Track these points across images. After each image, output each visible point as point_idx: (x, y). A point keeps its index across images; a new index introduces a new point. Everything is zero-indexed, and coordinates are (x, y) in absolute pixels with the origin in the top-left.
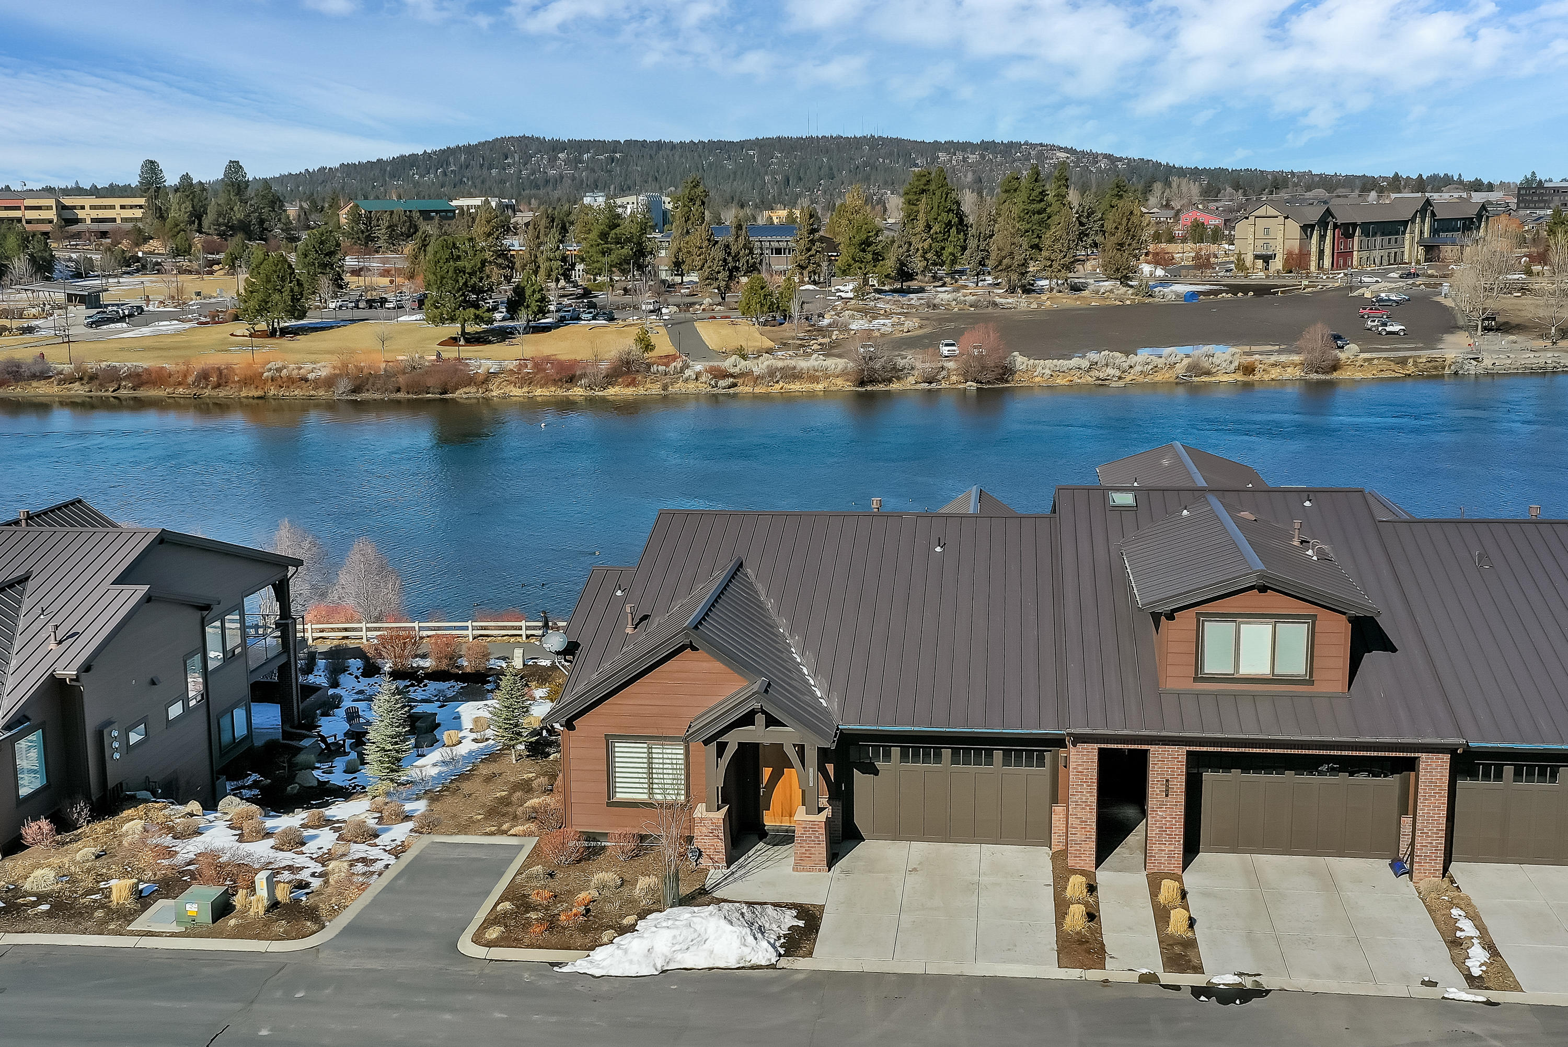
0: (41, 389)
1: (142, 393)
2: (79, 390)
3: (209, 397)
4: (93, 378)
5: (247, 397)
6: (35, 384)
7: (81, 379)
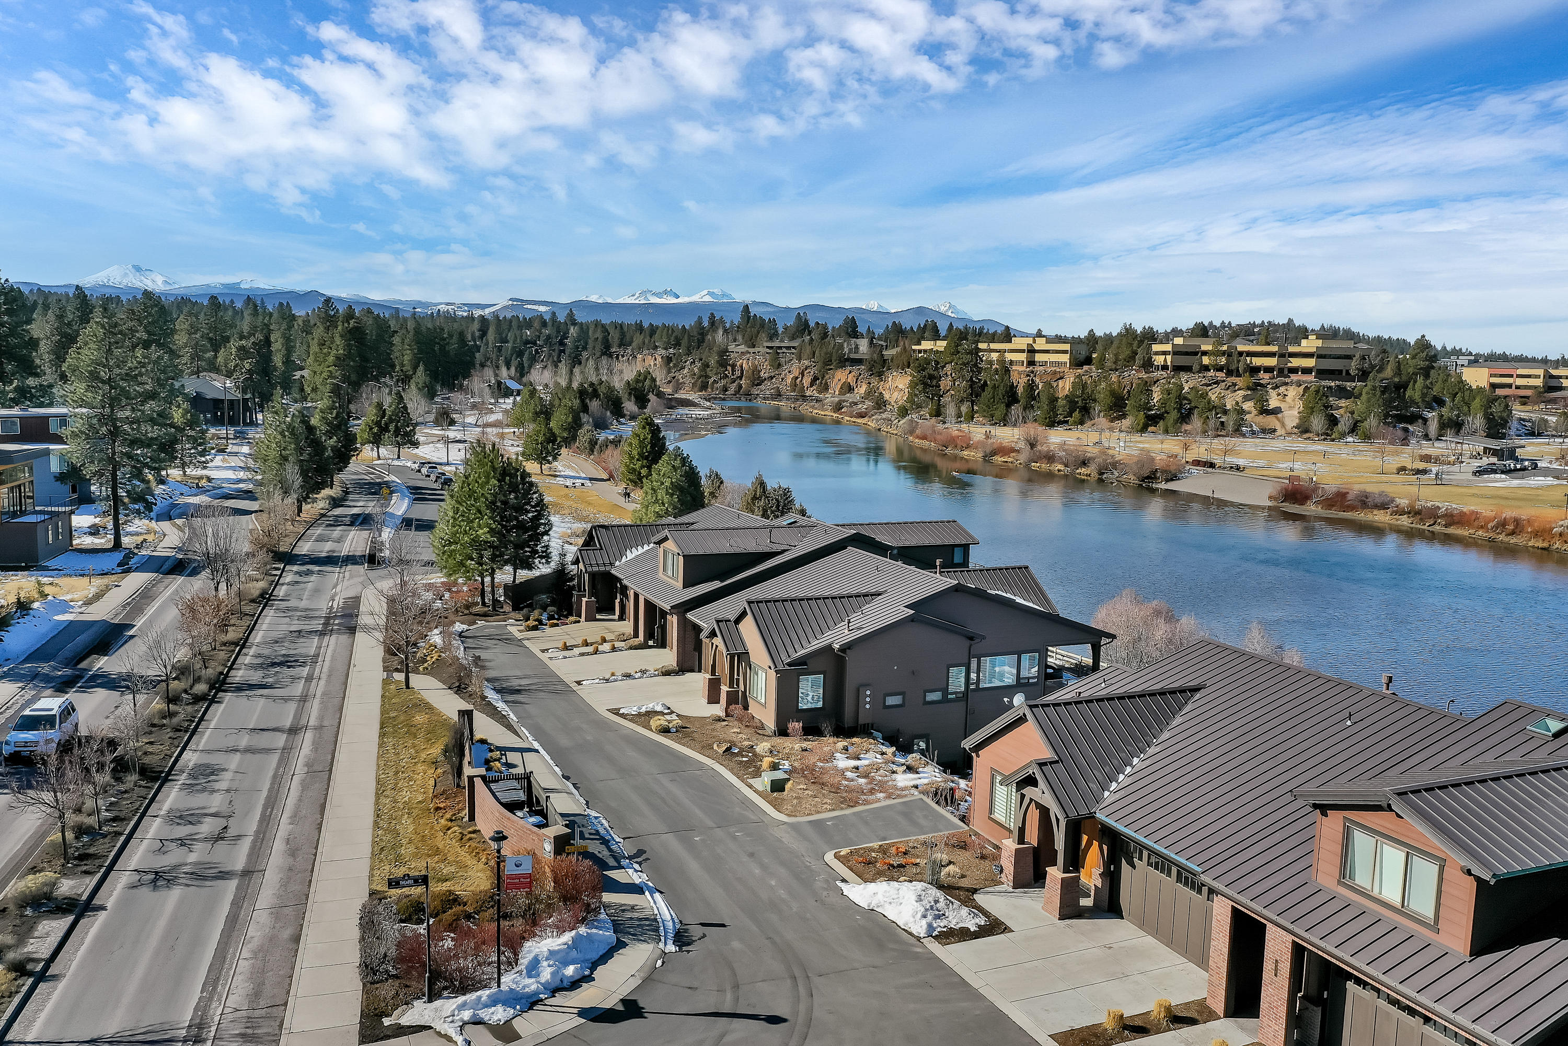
0: (1380, 517)
1: (1451, 530)
2: (1405, 521)
3: (1502, 542)
4: (1418, 513)
5: (1533, 547)
6: (1375, 512)
7: (1409, 513)
